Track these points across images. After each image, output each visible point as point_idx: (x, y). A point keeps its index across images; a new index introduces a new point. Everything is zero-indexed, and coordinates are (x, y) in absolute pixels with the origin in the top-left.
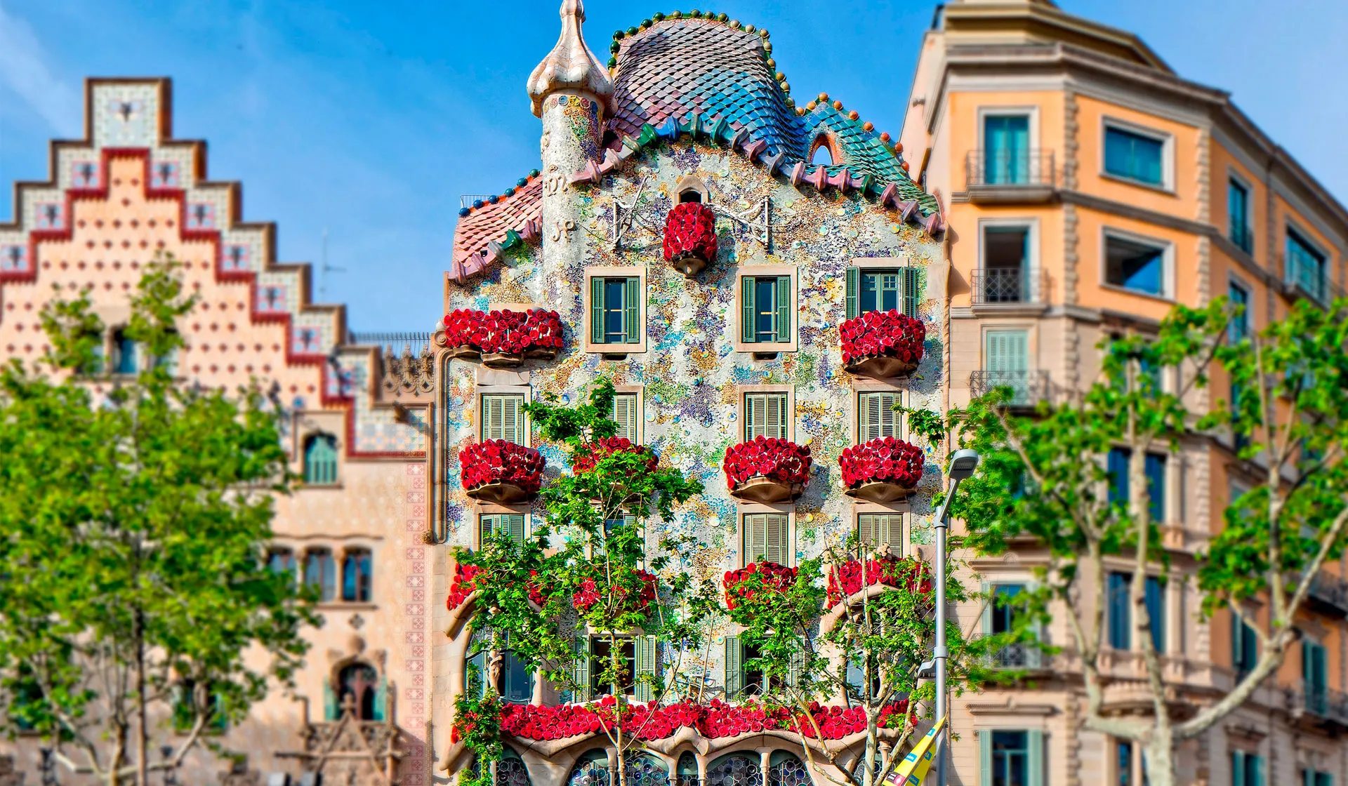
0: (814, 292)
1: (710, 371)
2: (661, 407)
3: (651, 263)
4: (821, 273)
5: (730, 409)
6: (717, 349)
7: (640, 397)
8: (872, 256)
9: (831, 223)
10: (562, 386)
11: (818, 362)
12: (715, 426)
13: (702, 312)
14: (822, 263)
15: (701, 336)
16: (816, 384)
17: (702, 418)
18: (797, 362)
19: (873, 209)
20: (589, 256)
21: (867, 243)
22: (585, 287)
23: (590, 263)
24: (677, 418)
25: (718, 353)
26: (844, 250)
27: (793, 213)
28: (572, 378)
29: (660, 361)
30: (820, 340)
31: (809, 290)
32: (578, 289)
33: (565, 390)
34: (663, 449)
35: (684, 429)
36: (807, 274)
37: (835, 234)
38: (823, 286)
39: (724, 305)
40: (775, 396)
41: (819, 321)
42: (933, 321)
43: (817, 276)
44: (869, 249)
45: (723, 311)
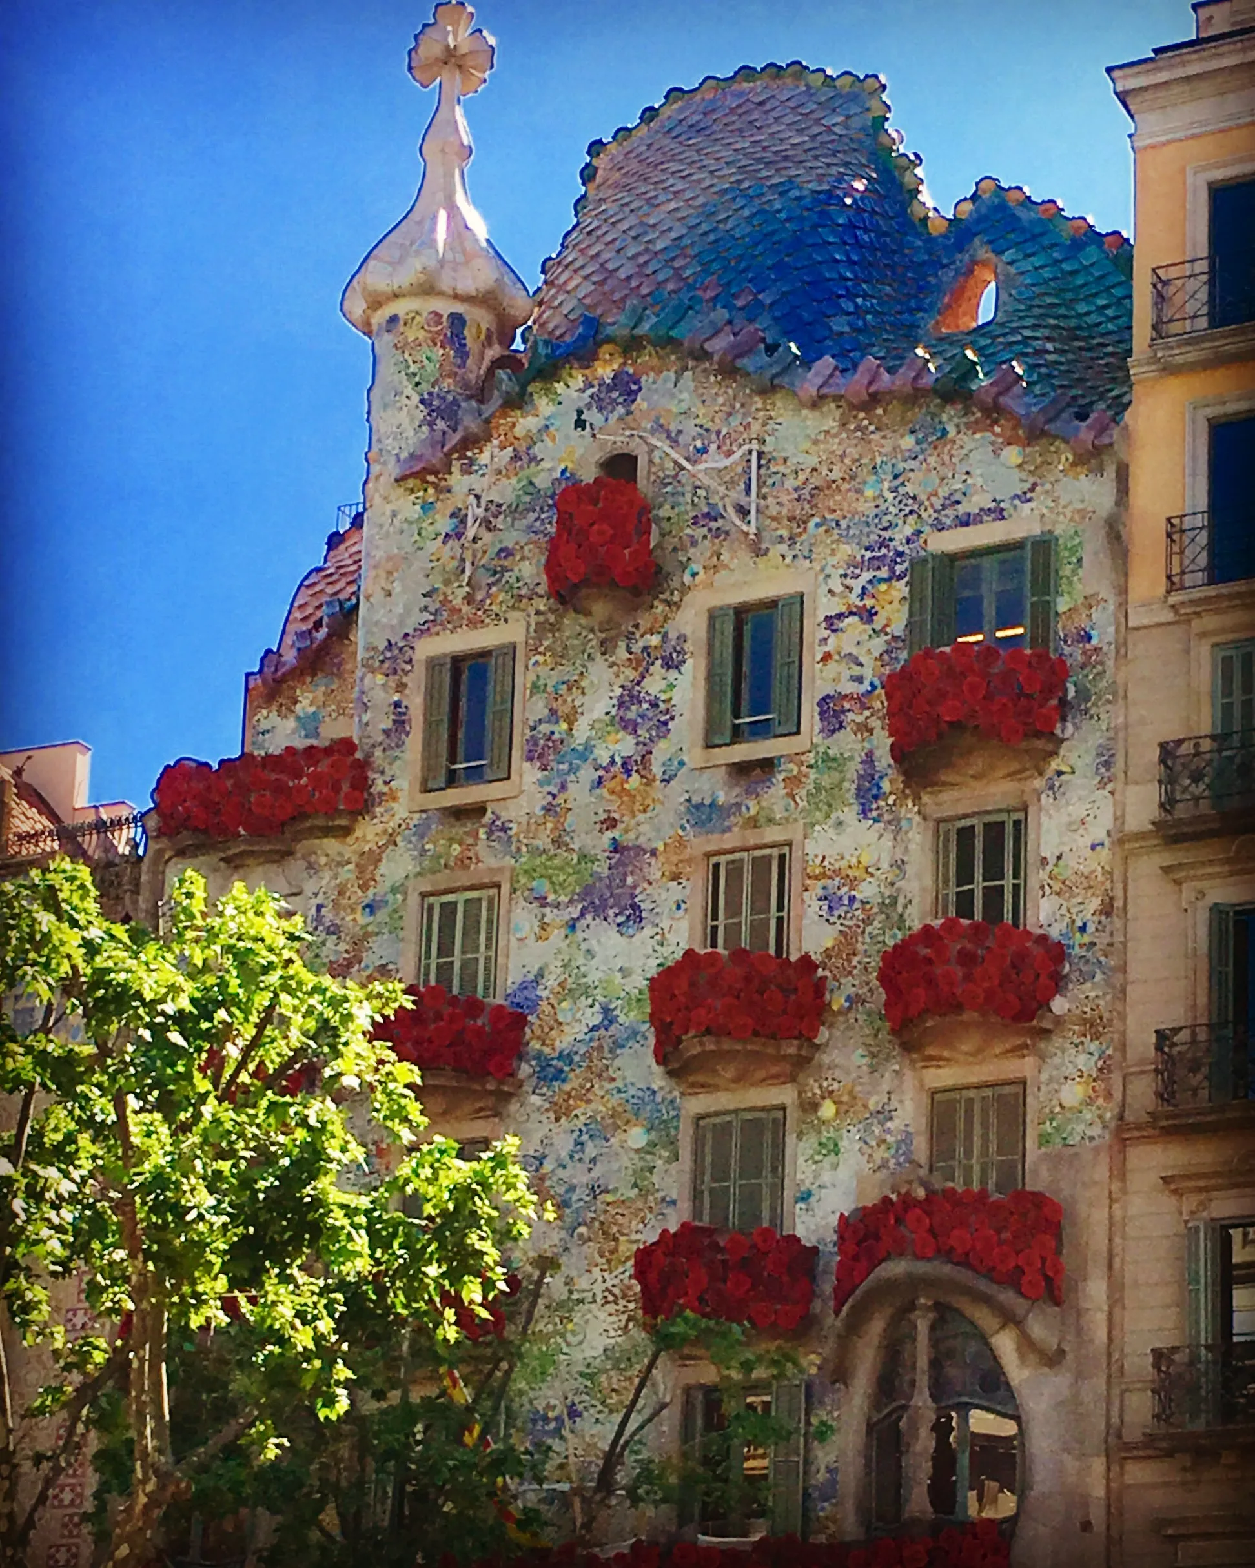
0: (851, 620)
1: (641, 817)
2: (543, 906)
3: (538, 613)
4: (867, 576)
5: (675, 891)
6: (657, 769)
7: (505, 889)
8: (967, 524)
9: (888, 468)
10: (364, 887)
11: (854, 768)
12: (649, 931)
13: (629, 697)
14: (868, 554)
15: (624, 745)
16: (850, 814)
17: (620, 919)
18: (813, 775)
19: (968, 425)
20: (427, 616)
21: (957, 497)
22: (417, 680)
23: (424, 630)
24: (572, 925)
25: (659, 776)
26: (912, 519)
27: (813, 461)
28: (383, 868)
29: (548, 809)
30: (860, 719)
31: (840, 616)
32: (401, 687)
33: (371, 893)
34: (545, 994)
35: (584, 946)
36: (836, 584)
37: (894, 490)
38: (869, 602)
39: (673, 674)
40: (767, 851)
41: (860, 679)
42: (1094, 642)
43: (857, 585)
44: (961, 509)
45: (672, 686)
